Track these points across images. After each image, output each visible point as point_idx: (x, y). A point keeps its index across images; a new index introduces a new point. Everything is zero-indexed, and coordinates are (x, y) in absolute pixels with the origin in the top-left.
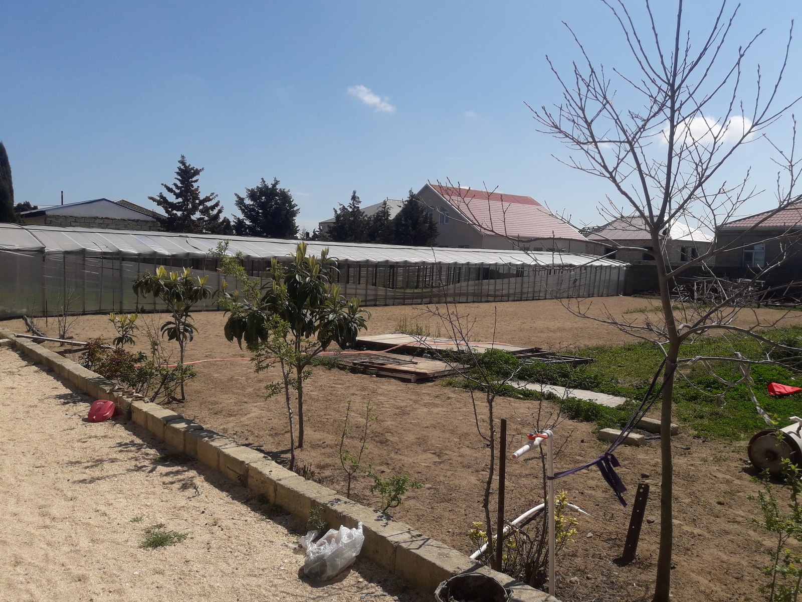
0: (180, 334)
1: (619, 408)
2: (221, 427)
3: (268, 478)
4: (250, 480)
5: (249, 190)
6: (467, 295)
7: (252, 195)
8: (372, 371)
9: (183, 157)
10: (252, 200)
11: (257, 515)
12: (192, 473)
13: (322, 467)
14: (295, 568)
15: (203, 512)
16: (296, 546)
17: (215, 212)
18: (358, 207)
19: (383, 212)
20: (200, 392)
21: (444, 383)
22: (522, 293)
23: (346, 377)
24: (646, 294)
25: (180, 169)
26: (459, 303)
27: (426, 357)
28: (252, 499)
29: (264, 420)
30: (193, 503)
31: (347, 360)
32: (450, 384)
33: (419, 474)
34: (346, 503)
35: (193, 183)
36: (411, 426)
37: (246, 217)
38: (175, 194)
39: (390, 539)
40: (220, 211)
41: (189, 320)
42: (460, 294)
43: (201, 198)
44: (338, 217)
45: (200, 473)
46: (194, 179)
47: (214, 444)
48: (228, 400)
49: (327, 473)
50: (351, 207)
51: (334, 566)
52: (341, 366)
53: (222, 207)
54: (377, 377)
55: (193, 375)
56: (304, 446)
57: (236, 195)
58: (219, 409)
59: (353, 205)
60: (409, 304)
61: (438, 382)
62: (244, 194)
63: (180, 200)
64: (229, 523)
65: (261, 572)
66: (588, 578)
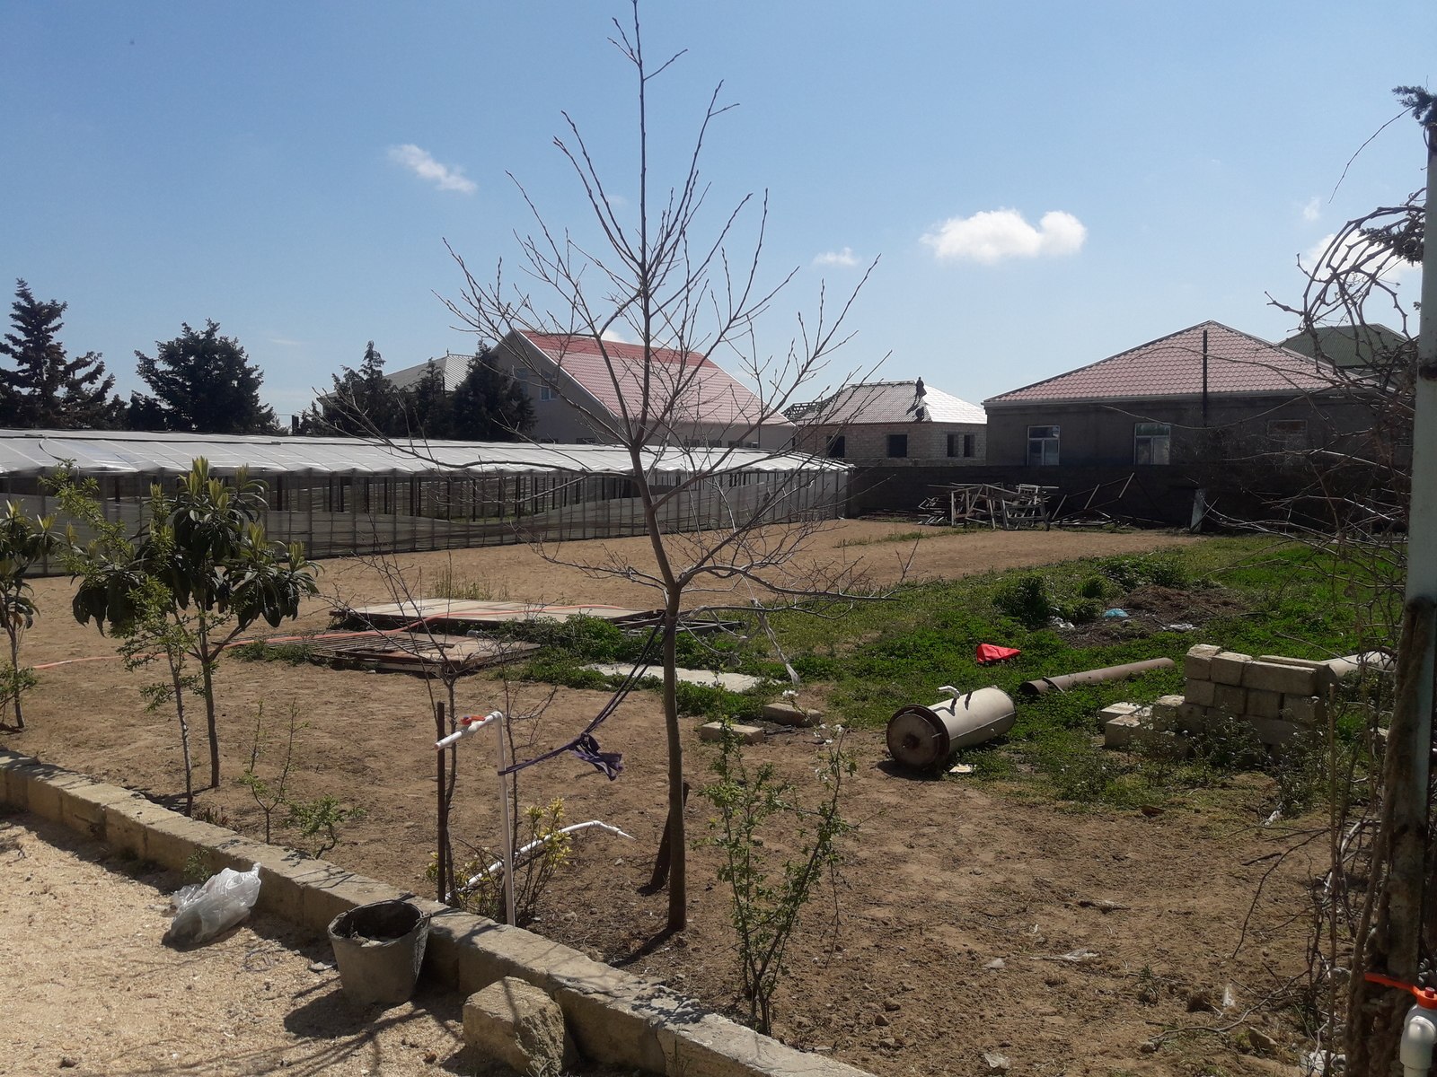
0: (8, 615)
1: (747, 693)
2: (83, 766)
3: (135, 823)
4: (108, 830)
5: (162, 345)
6: (583, 525)
7: (170, 353)
8: (369, 664)
9: (21, 283)
10: (170, 364)
11: (117, 876)
12: (18, 830)
13: (243, 813)
14: (158, 933)
15: (28, 879)
16: (168, 908)
17: (99, 384)
18: (380, 372)
19: (432, 378)
20: (51, 714)
21: (491, 675)
22: (679, 519)
23: (321, 676)
24: (879, 515)
25: (17, 307)
26: (570, 540)
27: (472, 635)
28: (110, 856)
29: (159, 750)
30: (16, 868)
31: (329, 647)
32: (501, 676)
33: (400, 810)
34: (246, 844)
35: (51, 334)
36: (412, 744)
37: (161, 395)
38: (15, 355)
39: (296, 880)
40: (107, 385)
41: (24, 593)
42: (571, 526)
43: (69, 362)
44: (342, 388)
45: (30, 830)
46: (51, 326)
47: (53, 783)
48: (100, 724)
49: (250, 819)
50: (365, 372)
51: (211, 922)
52: (316, 659)
53: (112, 376)
54: (378, 672)
55: (31, 683)
56: (222, 785)
57: (138, 353)
58: (83, 739)
59: (371, 368)
60: (477, 546)
61: (482, 674)
62: (153, 353)
63: (26, 366)
64: (70, 890)
65: (107, 942)
66: (592, 913)
